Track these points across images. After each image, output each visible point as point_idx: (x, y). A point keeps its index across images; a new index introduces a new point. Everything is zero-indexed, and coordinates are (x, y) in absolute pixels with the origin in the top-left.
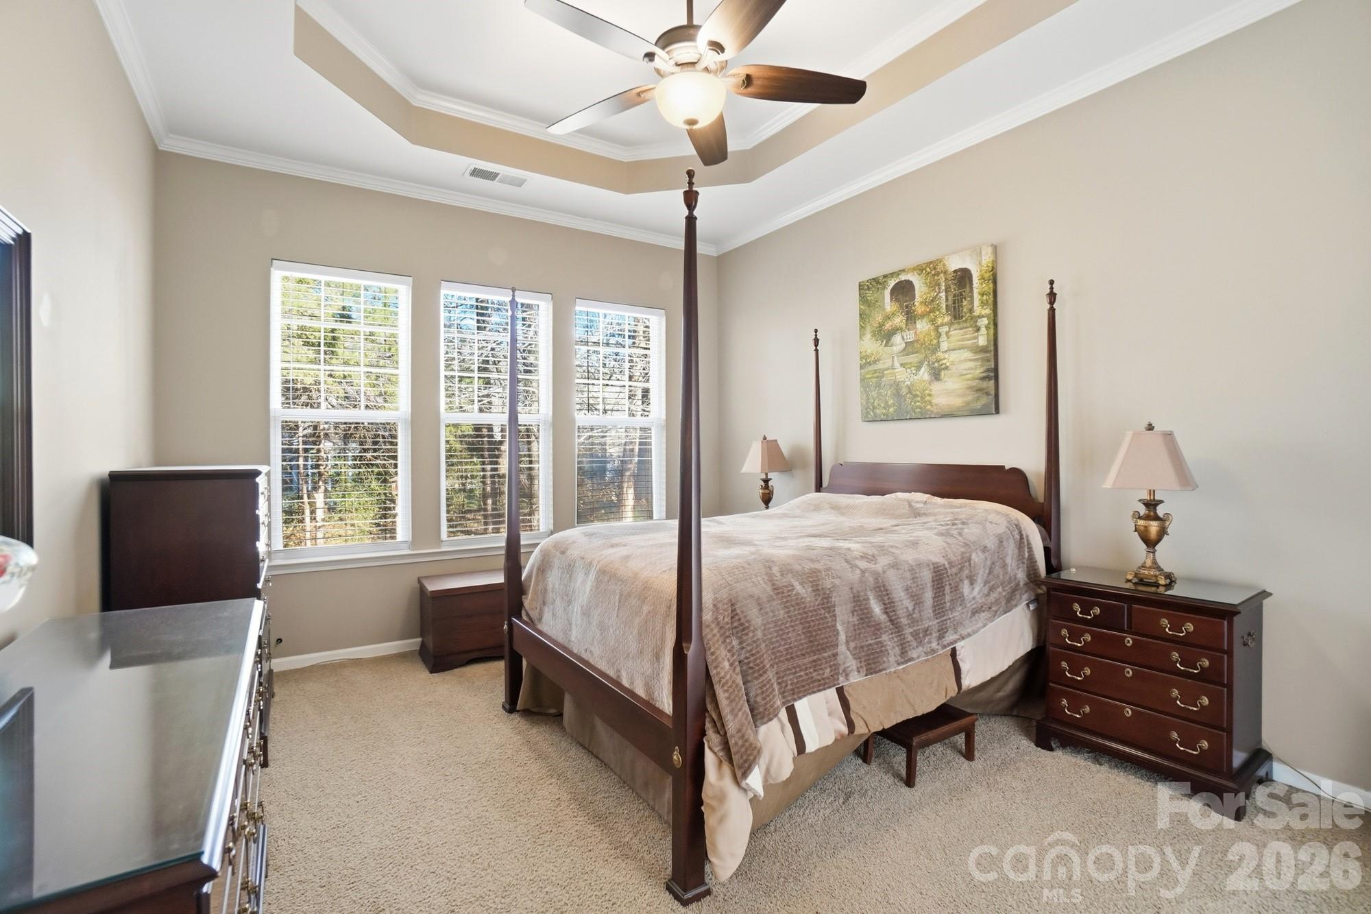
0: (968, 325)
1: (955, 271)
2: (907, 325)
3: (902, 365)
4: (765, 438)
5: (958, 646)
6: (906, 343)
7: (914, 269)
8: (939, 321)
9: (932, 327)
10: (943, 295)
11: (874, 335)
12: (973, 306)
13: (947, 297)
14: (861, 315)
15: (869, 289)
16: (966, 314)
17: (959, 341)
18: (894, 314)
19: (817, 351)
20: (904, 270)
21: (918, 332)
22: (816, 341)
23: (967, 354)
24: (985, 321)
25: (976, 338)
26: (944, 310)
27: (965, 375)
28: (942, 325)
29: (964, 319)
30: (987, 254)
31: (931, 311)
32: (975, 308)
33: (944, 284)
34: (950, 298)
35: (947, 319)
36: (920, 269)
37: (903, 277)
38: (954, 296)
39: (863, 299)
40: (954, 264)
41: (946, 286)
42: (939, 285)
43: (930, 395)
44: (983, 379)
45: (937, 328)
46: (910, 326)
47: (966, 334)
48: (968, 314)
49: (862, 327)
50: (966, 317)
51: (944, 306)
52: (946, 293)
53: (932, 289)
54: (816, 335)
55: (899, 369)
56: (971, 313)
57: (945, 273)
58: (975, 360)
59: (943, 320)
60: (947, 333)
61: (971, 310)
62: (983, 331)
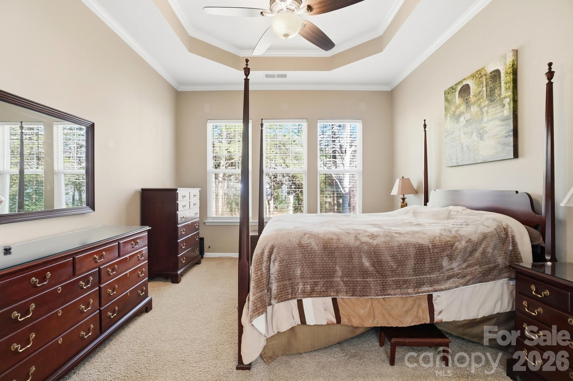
0: (498, 104)
1: (491, 73)
2: (466, 110)
3: (465, 134)
4: (403, 177)
5: (435, 295)
6: (466, 121)
7: (470, 77)
8: (483, 104)
9: (479, 109)
10: (485, 88)
11: (451, 119)
12: (501, 92)
13: (486, 90)
14: (445, 108)
15: (448, 93)
16: (497, 97)
17: (493, 115)
18: (460, 105)
19: (425, 131)
20: (465, 79)
21: (472, 114)
22: (425, 126)
23: (498, 123)
24: (508, 100)
25: (503, 111)
26: (485, 98)
27: (497, 135)
28: (484, 107)
29: (496, 101)
30: (509, 57)
31: (478, 100)
32: (502, 93)
33: (485, 82)
34: (488, 90)
35: (487, 103)
36: (473, 76)
37: (464, 83)
38: (491, 88)
39: (447, 100)
40: (490, 69)
41: (486, 83)
42: (482, 83)
43: (477, 150)
44: (506, 137)
45: (481, 109)
46: (468, 111)
47: (496, 110)
48: (498, 98)
49: (446, 115)
50: (497, 99)
51: (485, 95)
52: (486, 87)
53: (478, 86)
54: (425, 123)
55: (463, 136)
56: (500, 97)
57: (486, 75)
58: (501, 126)
59: (484, 104)
60: (487, 111)
61: (500, 95)
62: (507, 106)
